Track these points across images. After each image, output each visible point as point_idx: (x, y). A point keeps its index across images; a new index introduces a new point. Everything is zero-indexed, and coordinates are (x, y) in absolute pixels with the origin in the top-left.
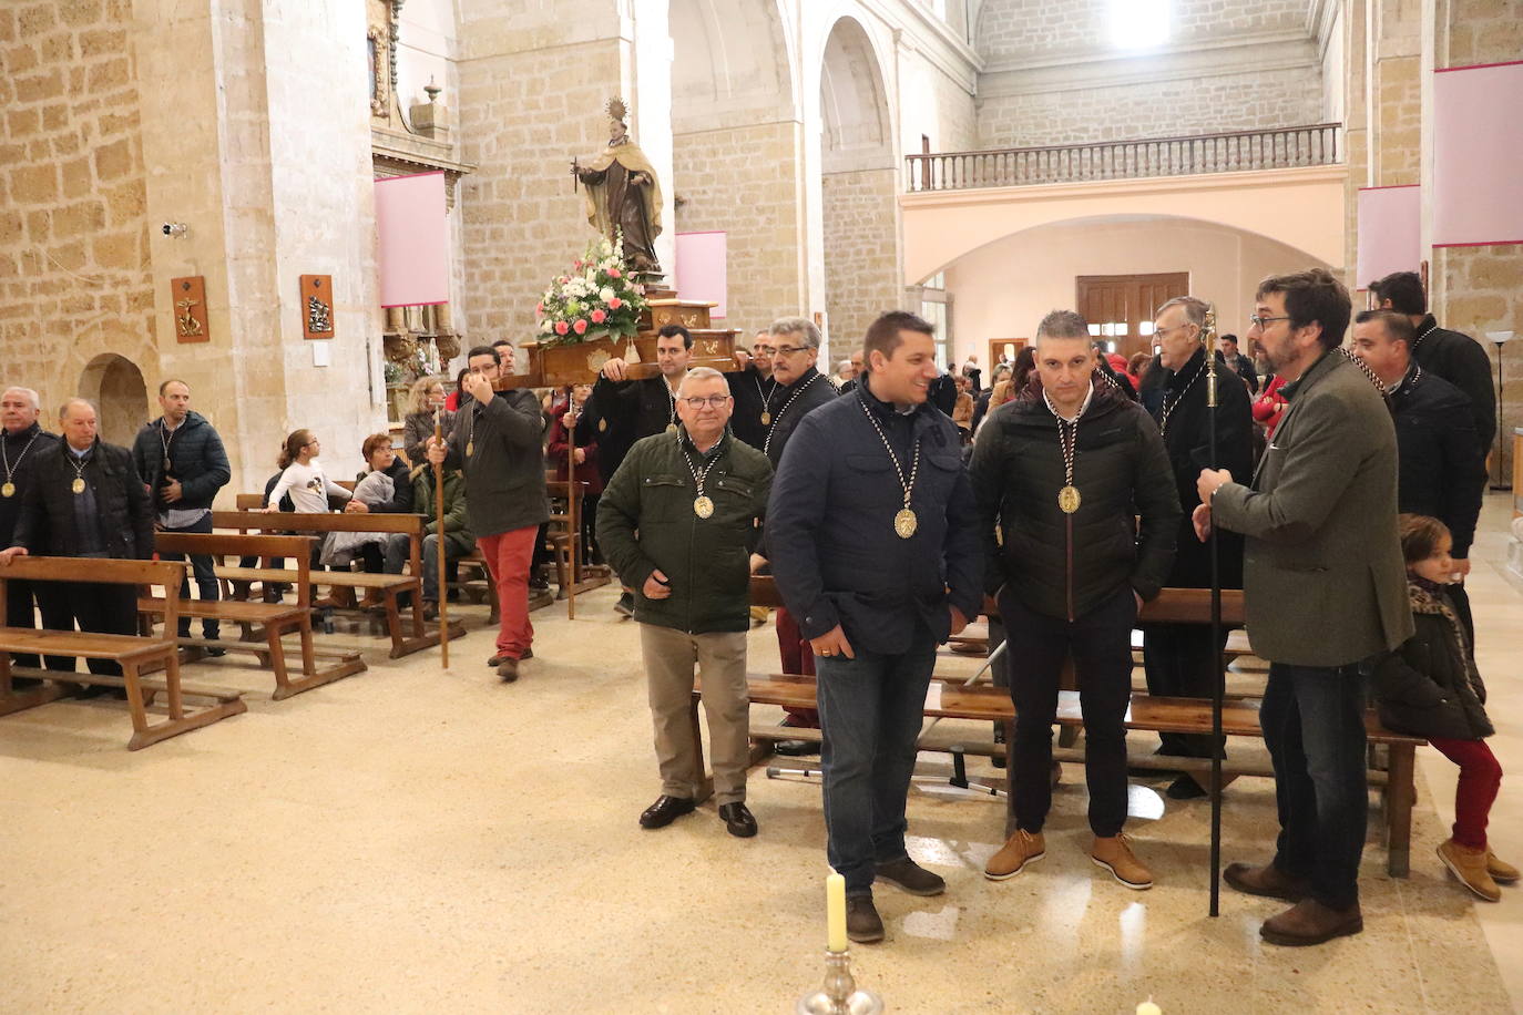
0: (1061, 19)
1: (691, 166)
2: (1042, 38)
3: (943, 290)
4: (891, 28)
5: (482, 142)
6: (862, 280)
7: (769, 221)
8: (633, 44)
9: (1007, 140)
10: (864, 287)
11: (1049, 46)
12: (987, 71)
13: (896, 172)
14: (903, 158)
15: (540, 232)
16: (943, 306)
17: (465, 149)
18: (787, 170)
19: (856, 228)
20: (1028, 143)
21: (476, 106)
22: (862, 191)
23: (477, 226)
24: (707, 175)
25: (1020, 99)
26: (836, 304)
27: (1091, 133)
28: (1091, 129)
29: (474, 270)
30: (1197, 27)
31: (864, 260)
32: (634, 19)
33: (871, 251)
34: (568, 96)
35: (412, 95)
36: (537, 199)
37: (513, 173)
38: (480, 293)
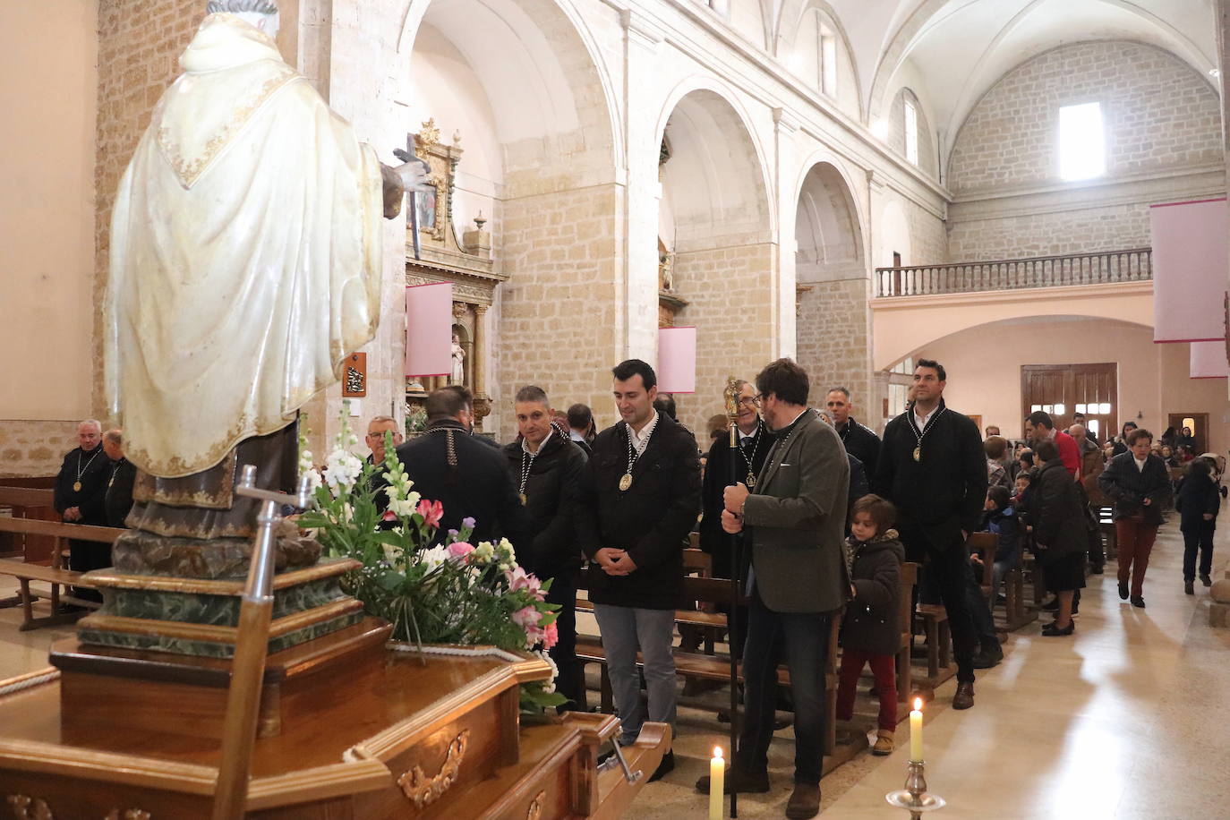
0: (1017, 159)
1: (693, 276)
2: (1000, 175)
4: (865, 170)
5: (517, 257)
6: (839, 366)
7: (751, 319)
8: (625, 188)
9: (972, 256)
10: (841, 372)
11: (1007, 181)
12: (956, 201)
13: (868, 282)
14: (874, 270)
15: (555, 325)
17: (505, 264)
18: (765, 280)
19: (835, 325)
20: (989, 258)
21: (515, 232)
22: (841, 297)
23: (511, 319)
24: (705, 283)
25: (983, 223)
26: (818, 384)
27: (1041, 250)
28: (1041, 247)
29: (507, 352)
30: (1130, 163)
31: (841, 350)
32: (628, 170)
33: (847, 344)
34: (578, 225)
35: (465, 224)
36: (553, 300)
37: (537, 282)
38: (511, 369)
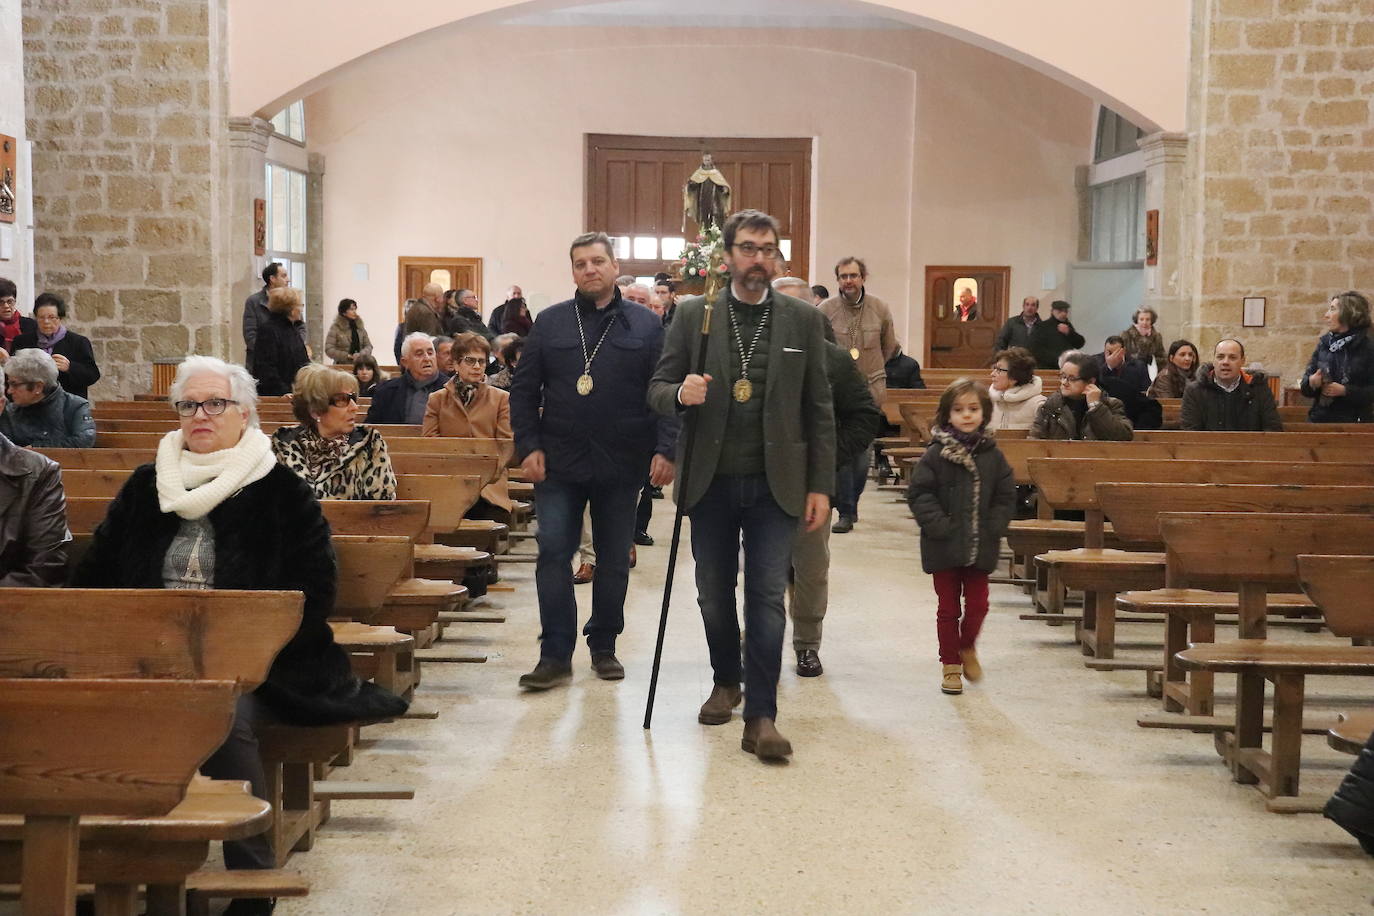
3: (301, 145)
6: (122, 93)
10: (126, 111)
16: (300, 181)
31: (126, 46)
33: (146, 26)
